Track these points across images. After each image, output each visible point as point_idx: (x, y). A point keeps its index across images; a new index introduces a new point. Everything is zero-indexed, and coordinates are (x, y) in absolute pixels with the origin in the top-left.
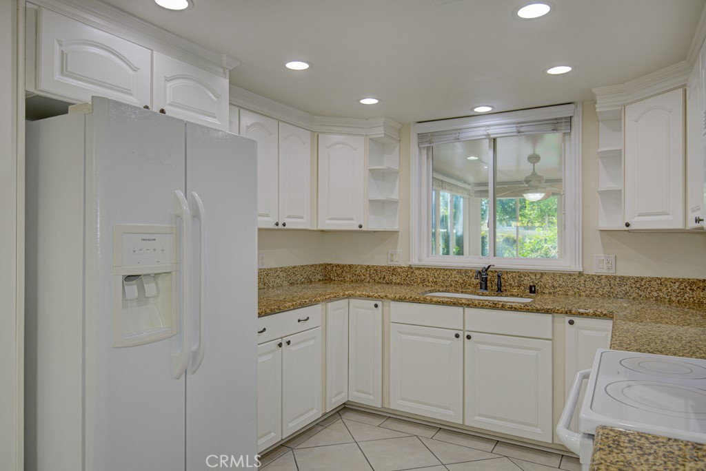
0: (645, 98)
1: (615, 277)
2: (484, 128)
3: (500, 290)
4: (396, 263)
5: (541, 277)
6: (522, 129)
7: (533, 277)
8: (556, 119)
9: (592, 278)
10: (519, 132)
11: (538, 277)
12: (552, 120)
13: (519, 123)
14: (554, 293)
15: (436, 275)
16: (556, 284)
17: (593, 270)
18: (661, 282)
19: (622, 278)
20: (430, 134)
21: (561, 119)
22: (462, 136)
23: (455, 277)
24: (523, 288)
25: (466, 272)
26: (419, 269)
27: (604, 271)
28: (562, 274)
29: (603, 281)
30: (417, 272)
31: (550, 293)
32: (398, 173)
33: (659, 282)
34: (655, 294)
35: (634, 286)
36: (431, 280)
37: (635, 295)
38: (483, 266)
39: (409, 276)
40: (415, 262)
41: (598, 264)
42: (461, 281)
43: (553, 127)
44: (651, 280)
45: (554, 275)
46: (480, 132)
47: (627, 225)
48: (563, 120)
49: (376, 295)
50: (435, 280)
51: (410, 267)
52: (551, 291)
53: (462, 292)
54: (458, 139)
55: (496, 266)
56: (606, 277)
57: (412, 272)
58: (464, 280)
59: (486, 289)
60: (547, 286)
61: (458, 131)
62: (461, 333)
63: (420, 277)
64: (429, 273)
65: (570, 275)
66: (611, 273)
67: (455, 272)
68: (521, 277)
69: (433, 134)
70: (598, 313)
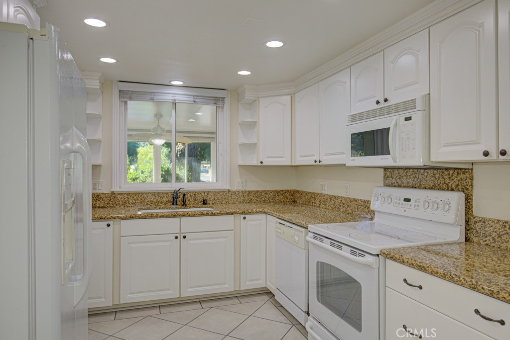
0: (270, 96)
1: (246, 192)
2: (172, 95)
3: (184, 204)
4: (99, 191)
5: (208, 194)
6: (197, 100)
7: (203, 194)
8: (216, 98)
9: (234, 192)
10: (195, 102)
11: (206, 194)
12: (214, 97)
13: (194, 96)
14: (215, 203)
15: (135, 198)
16: (216, 198)
17: (235, 188)
18: (266, 192)
19: (249, 192)
20: (130, 92)
21: (219, 98)
22: (156, 97)
23: (150, 198)
24: (197, 202)
25: (159, 194)
26: (121, 194)
27: (241, 189)
28: (219, 192)
29: (240, 194)
30: (119, 197)
31: (213, 204)
32: (101, 118)
33: (265, 192)
34: (263, 199)
35: (254, 195)
36: (131, 201)
37: (255, 201)
38: (174, 189)
39: (112, 200)
40: (116, 189)
41: (237, 185)
42: (155, 201)
43: (214, 102)
44: (262, 192)
45: (215, 192)
46: (170, 97)
47: (262, 163)
48: (221, 99)
49: (109, 216)
50: (134, 202)
51: (113, 193)
52: (213, 202)
53: (159, 208)
54: (152, 99)
55: (186, 189)
56: (242, 191)
57: (115, 197)
58: (157, 200)
59: (177, 204)
60: (211, 199)
61: (153, 94)
62: (178, 235)
63: (122, 200)
64: (129, 197)
65: (224, 192)
66: (244, 189)
67: (150, 195)
68: (196, 195)
69: (133, 92)
70: (258, 211)
